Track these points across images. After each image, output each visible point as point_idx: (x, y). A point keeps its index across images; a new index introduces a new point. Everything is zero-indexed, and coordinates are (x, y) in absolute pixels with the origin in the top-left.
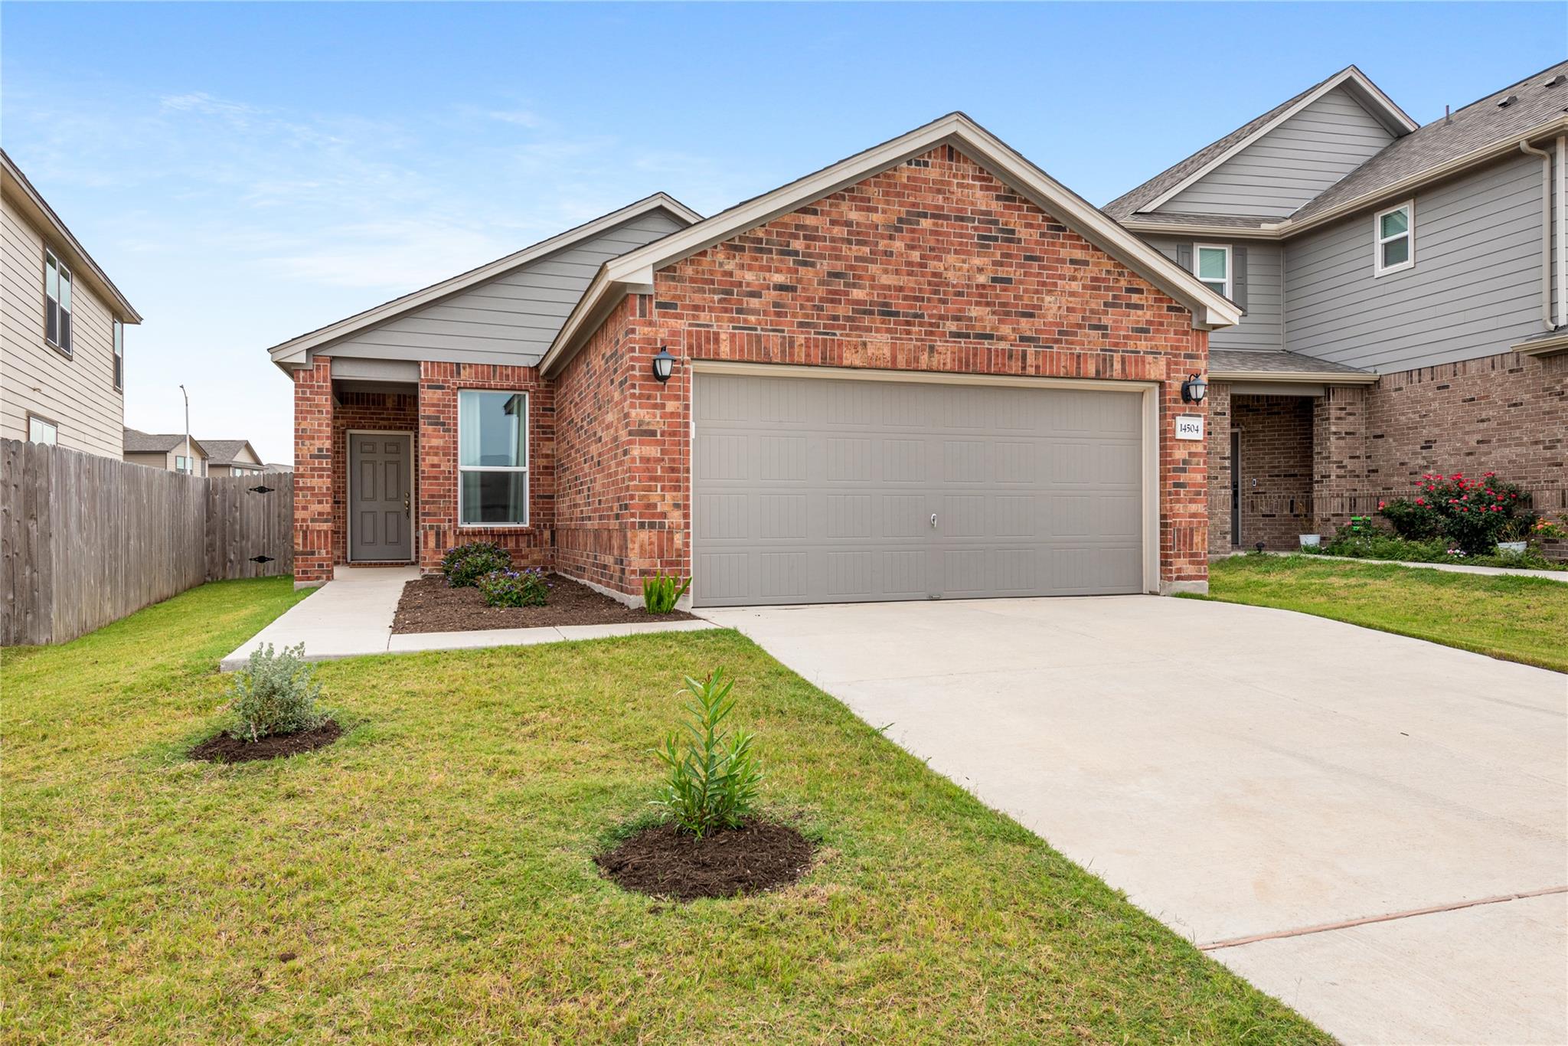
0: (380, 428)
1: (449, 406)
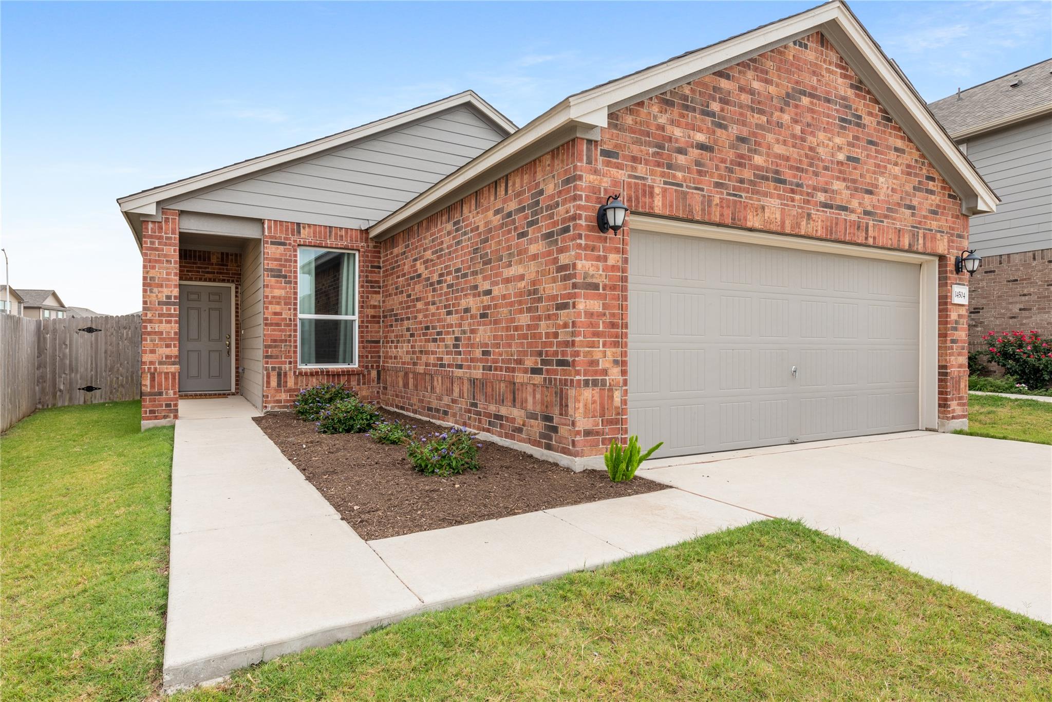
0: (205, 280)
1: (290, 261)
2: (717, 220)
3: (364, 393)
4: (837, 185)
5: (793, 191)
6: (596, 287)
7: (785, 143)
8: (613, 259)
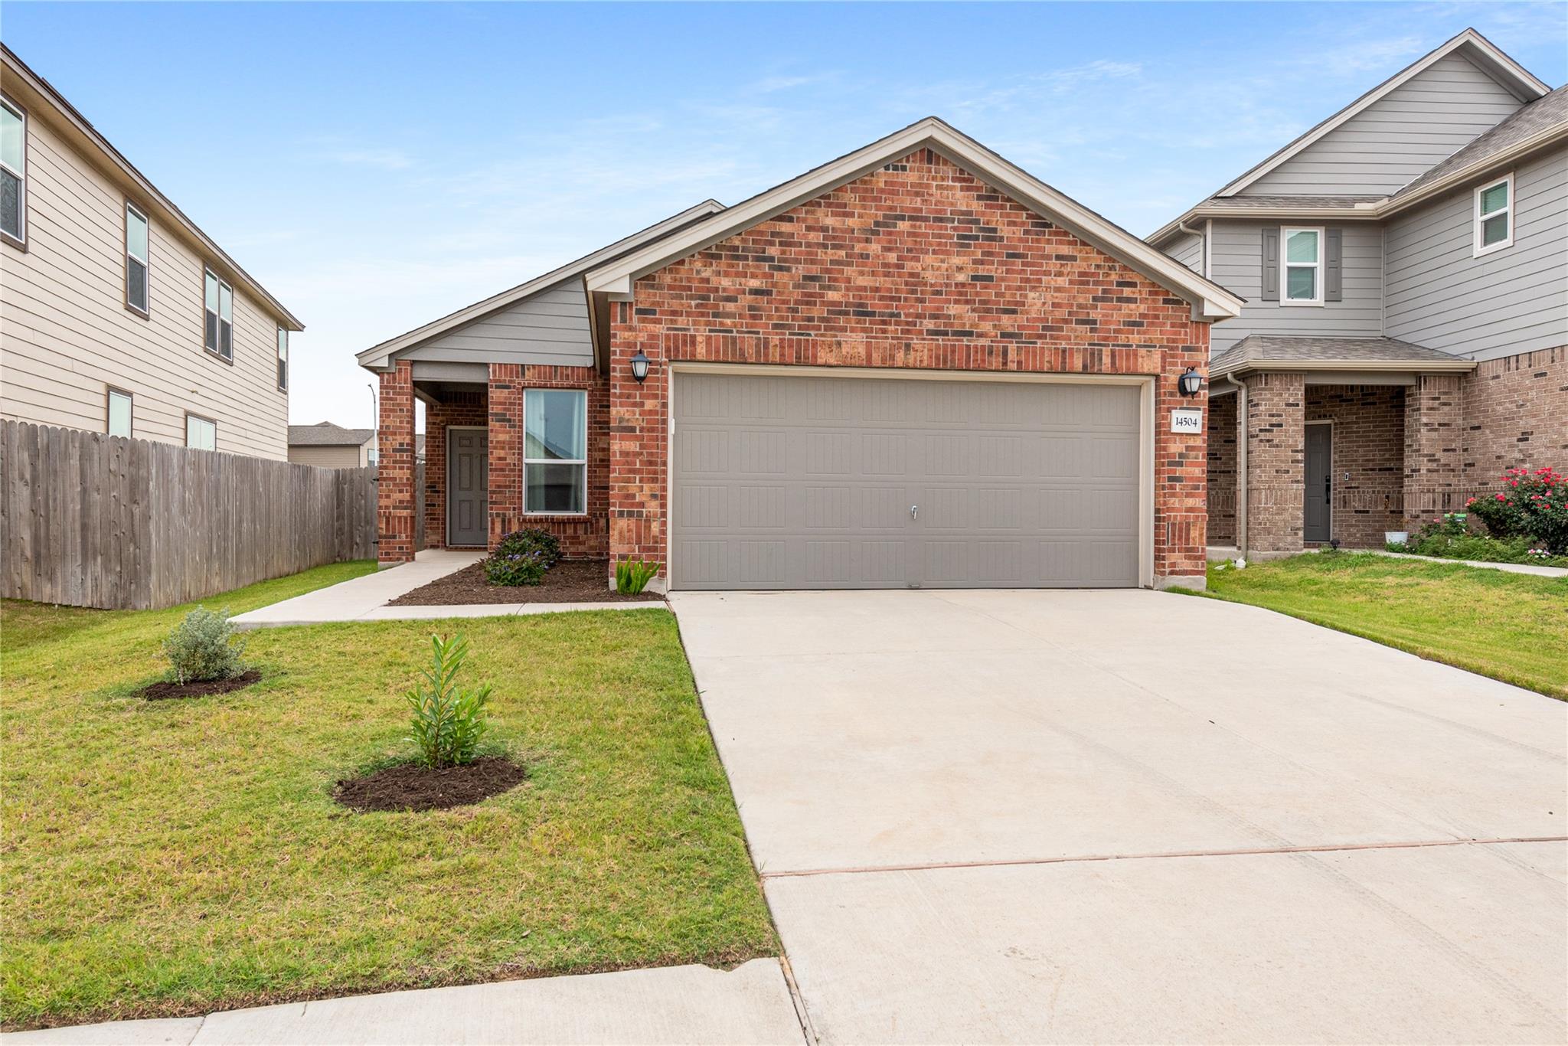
0: (475, 424)
1: (514, 404)
2: (778, 360)
3: (592, 543)
4: (953, 310)
5: (884, 322)
6: (632, 429)
7: (873, 273)
8: (650, 404)
